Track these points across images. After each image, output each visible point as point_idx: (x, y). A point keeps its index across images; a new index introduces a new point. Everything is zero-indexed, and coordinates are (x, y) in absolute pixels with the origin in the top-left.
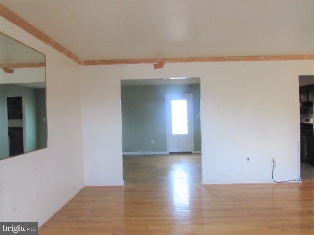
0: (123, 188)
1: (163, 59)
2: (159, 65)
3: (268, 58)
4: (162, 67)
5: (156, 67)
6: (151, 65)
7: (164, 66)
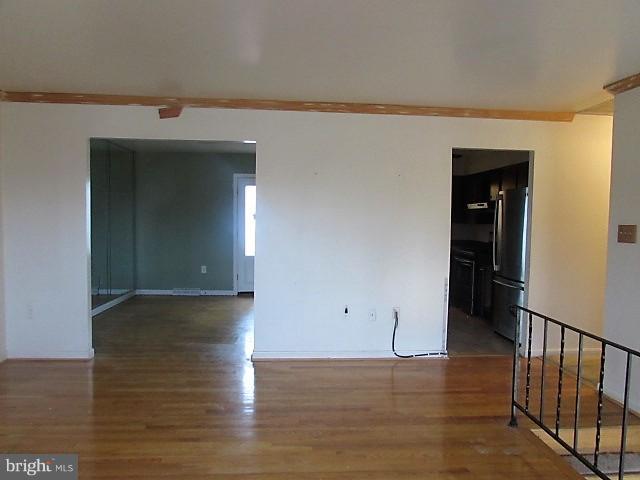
0: (91, 364)
1: (179, 99)
2: (170, 111)
3: (392, 109)
4: (177, 116)
5: (163, 114)
6: (154, 110)
7: (181, 115)
